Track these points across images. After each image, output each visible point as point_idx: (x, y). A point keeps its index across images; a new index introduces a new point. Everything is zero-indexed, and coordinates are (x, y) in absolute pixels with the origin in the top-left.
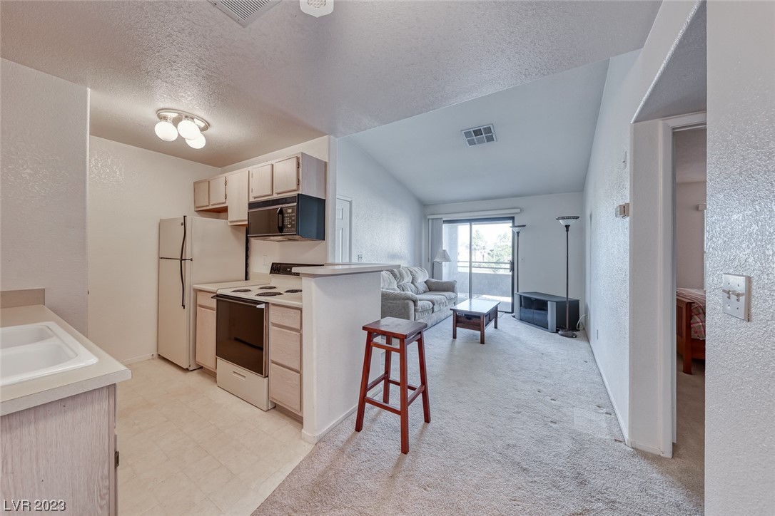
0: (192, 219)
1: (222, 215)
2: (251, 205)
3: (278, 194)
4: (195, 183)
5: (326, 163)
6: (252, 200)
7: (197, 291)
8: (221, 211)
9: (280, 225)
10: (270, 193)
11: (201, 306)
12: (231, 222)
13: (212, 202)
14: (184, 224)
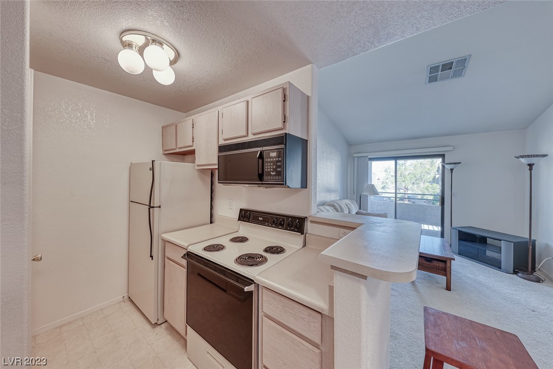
0: (160, 164)
1: (189, 157)
2: (222, 149)
3: (254, 134)
4: (163, 127)
5: (308, 97)
6: (222, 142)
7: (165, 242)
8: (187, 154)
9: (260, 172)
10: (244, 133)
11: (168, 259)
12: (198, 166)
13: (179, 146)
14: (153, 169)
